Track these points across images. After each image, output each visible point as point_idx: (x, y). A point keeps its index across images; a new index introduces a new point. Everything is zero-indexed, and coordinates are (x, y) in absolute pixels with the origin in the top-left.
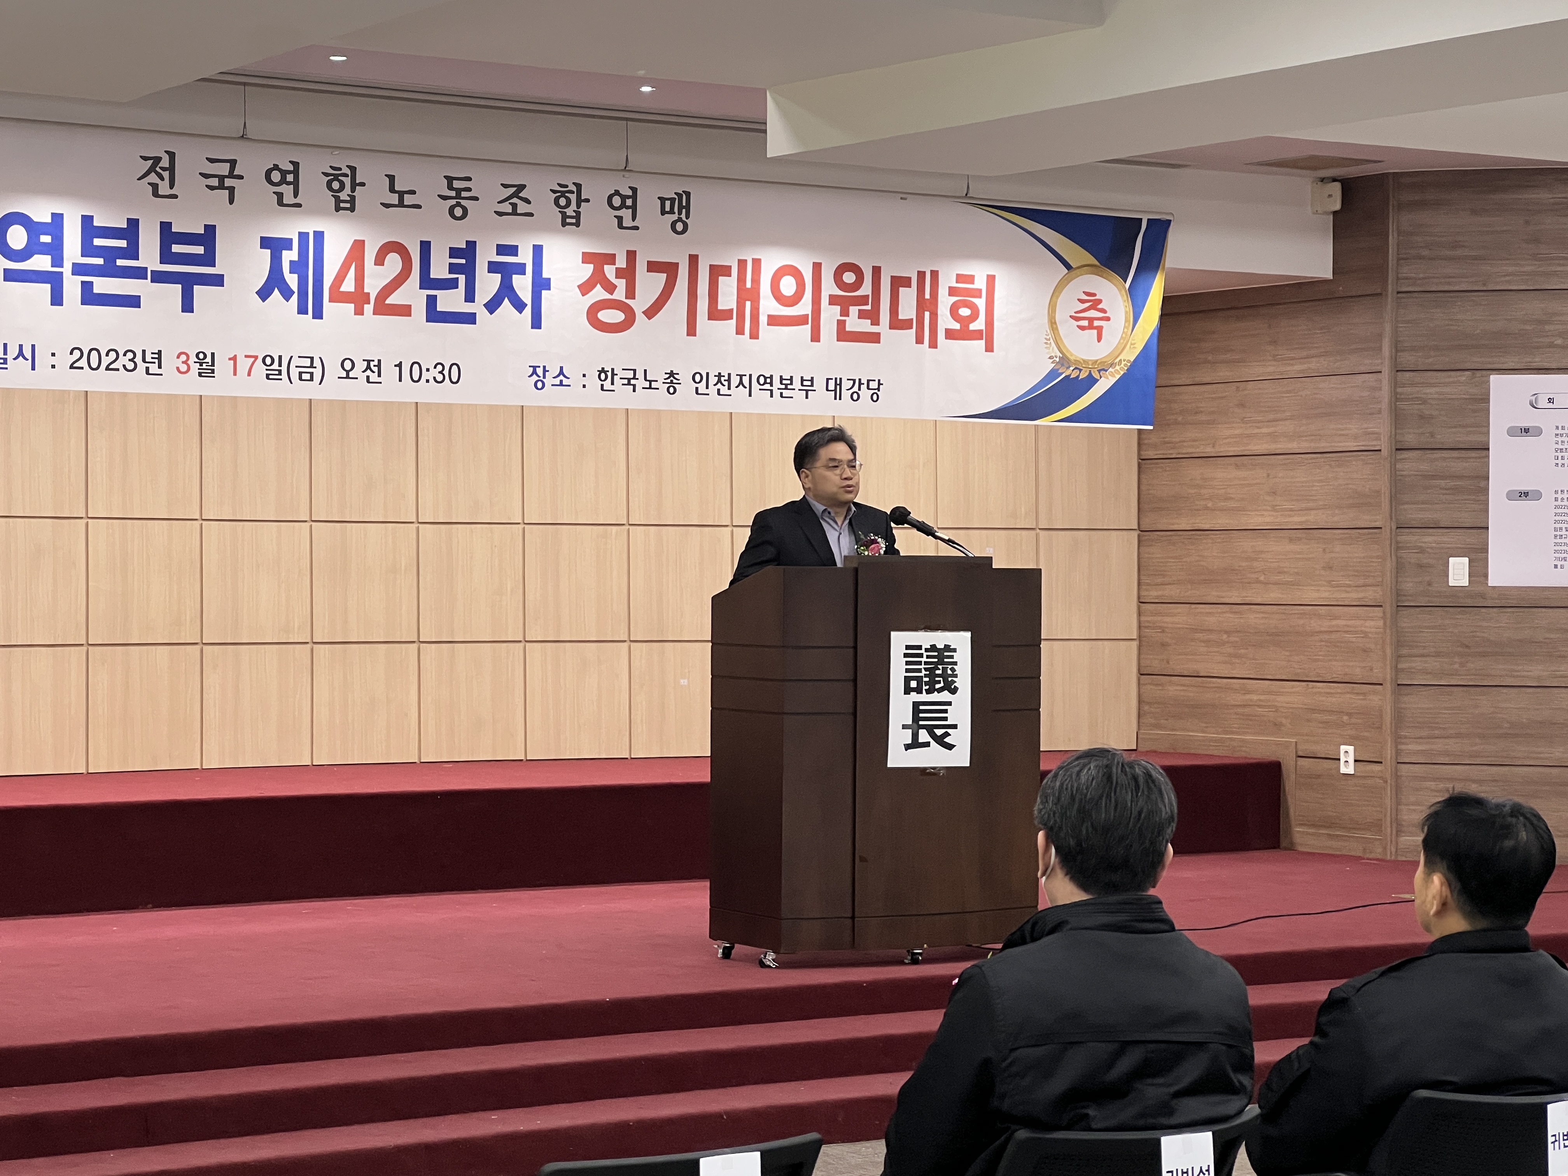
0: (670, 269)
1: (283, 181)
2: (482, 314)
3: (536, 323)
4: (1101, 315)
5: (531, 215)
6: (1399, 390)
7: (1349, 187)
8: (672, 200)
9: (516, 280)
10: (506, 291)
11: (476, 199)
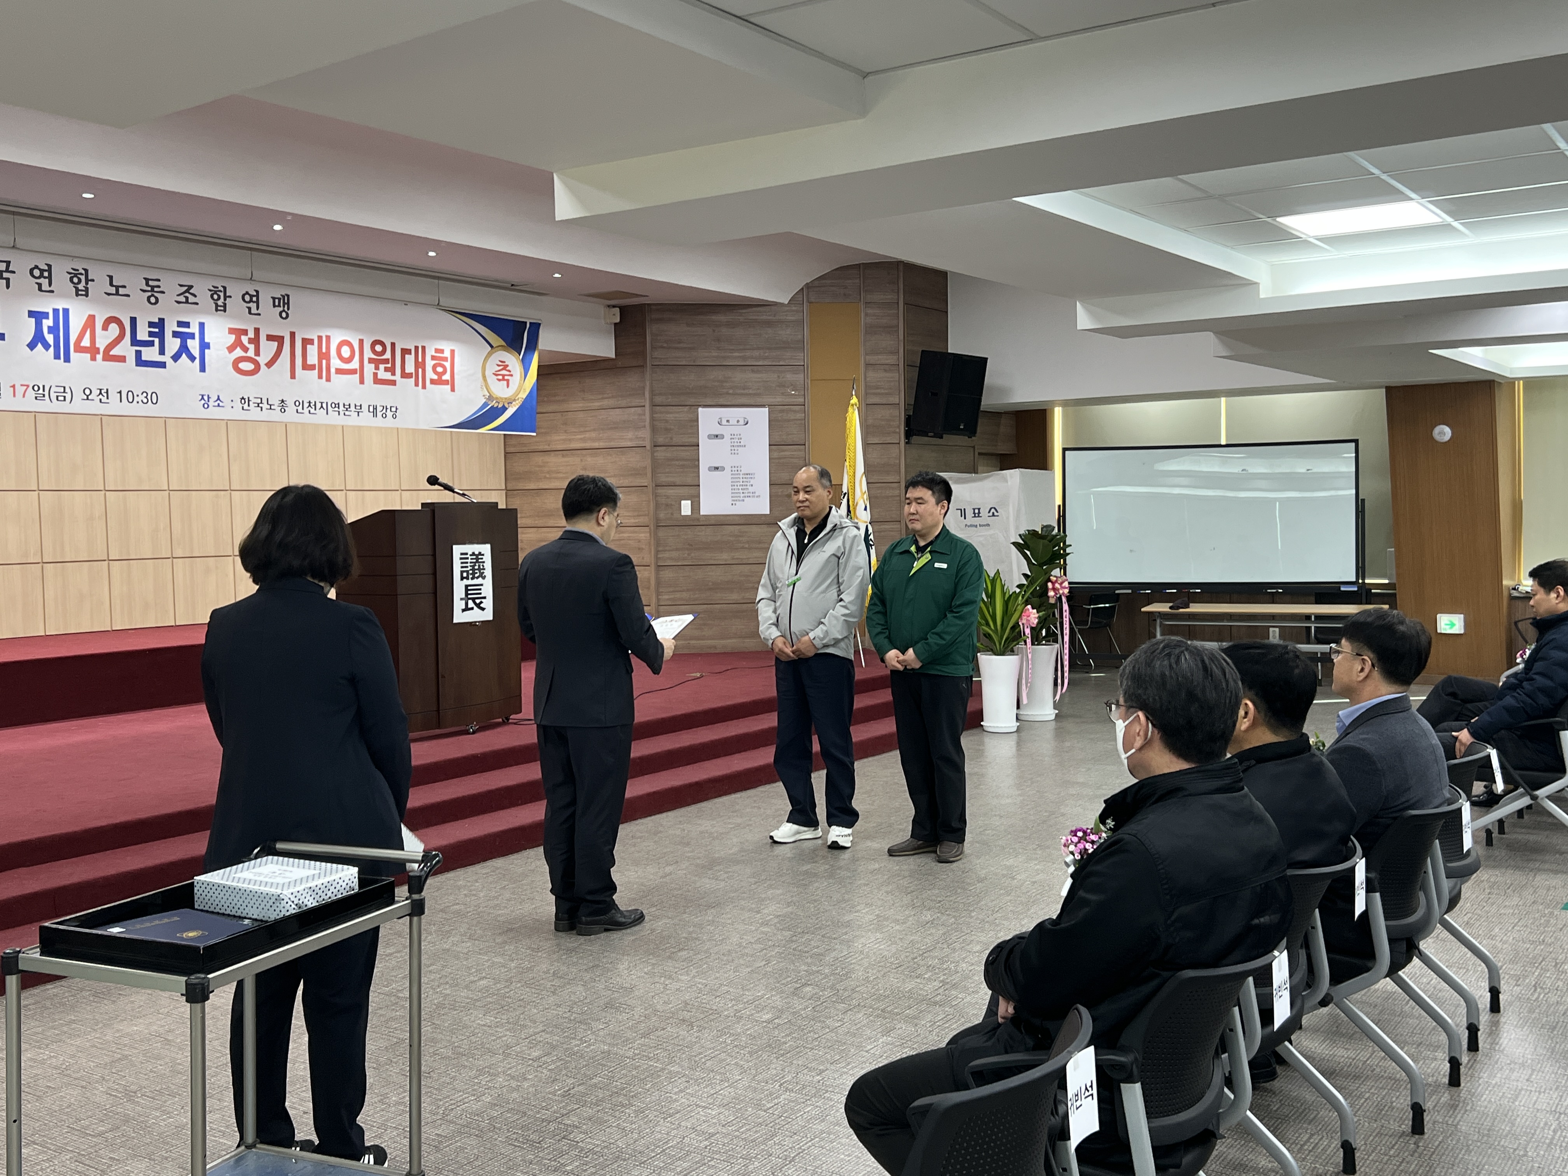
0: (280, 340)
1: (41, 276)
2: (169, 362)
3: (203, 369)
4: (508, 373)
5: (197, 304)
6: (654, 415)
7: (624, 310)
8: (279, 299)
9: (190, 342)
10: (184, 349)
11: (163, 292)
